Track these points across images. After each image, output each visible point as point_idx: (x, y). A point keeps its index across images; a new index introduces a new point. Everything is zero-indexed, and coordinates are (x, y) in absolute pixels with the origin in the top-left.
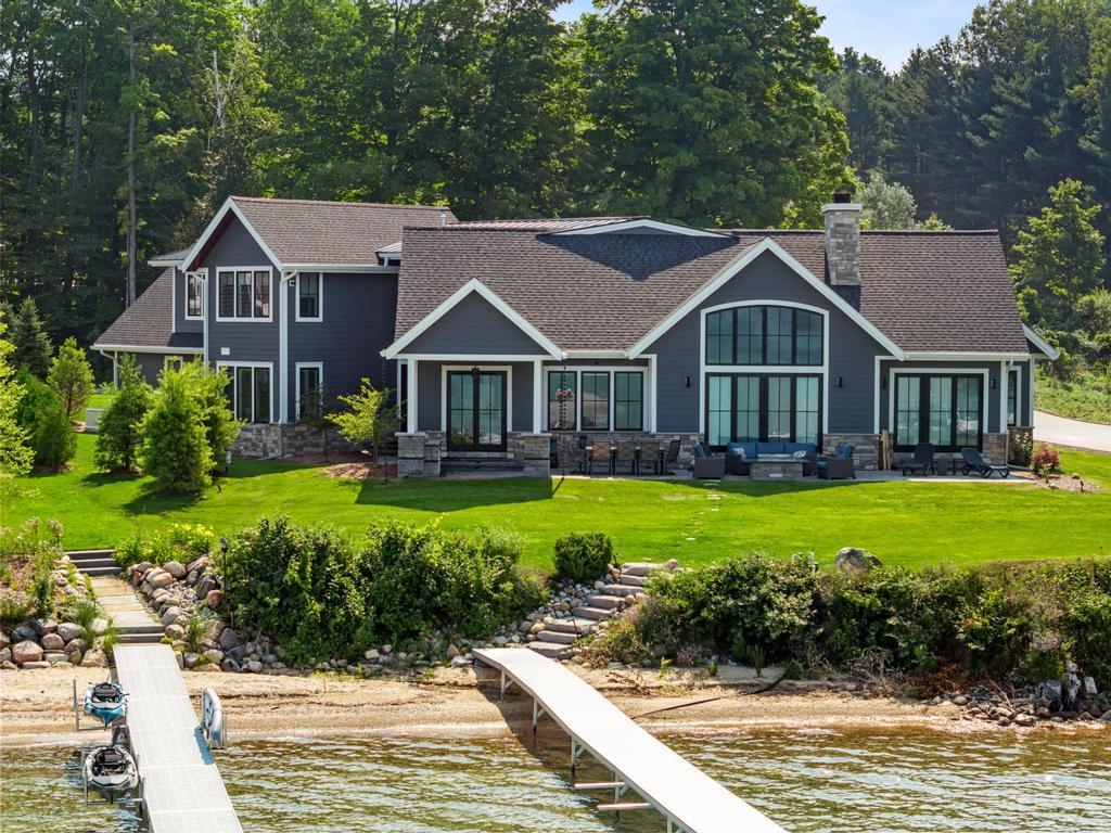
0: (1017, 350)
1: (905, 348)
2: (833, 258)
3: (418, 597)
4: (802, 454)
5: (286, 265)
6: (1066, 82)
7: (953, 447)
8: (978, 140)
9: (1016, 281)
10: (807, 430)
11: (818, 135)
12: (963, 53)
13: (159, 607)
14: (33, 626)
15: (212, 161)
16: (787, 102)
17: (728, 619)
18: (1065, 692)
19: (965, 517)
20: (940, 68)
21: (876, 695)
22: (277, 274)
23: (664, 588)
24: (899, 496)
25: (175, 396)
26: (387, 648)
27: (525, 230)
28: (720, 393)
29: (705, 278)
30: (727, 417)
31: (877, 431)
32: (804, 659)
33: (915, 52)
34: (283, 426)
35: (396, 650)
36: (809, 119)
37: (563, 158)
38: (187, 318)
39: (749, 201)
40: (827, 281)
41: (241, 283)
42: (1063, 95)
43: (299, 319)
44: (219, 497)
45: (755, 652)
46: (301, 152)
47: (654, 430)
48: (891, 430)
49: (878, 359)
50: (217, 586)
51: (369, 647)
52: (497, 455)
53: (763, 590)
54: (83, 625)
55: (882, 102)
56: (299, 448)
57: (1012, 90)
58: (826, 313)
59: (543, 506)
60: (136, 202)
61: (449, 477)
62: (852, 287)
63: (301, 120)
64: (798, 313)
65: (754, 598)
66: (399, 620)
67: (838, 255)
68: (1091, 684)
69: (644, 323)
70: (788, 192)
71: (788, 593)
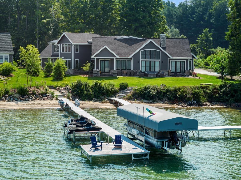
0: (190, 57)
1: (173, 57)
2: (161, 42)
3: (100, 91)
4: (156, 73)
5: (73, 43)
6: (209, 9)
7: (180, 73)
8: (192, 20)
9: (197, 47)
10: (157, 70)
11: (160, 20)
12: (189, 3)
13: (62, 93)
14: (45, 95)
15: (52, 25)
16: (155, 14)
17: (145, 94)
18: (191, 103)
19: (181, 82)
20: (185, 6)
21: (165, 104)
22: (72, 44)
23: (136, 90)
24: (171, 79)
25: (59, 64)
26: (96, 98)
27: (112, 38)
28: (143, 64)
29: (141, 46)
30: (144, 68)
31: (168, 70)
32: (155, 99)
33: (181, 3)
34: (73, 69)
35: (97, 98)
36: (159, 17)
37: (115, 24)
38: (54, 52)
39: (148, 32)
40: (160, 46)
41: (66, 46)
42: (208, 11)
43: (75, 52)
44: (65, 79)
45: (149, 98)
46: (68, 23)
47: (133, 70)
48: (170, 70)
49: (168, 58)
50: (71, 90)
51: (93, 98)
52: (108, 73)
53: (150, 90)
54: (52, 95)
55: (174, 12)
56: (75, 73)
57: (199, 10)
58: (160, 51)
59: (117, 80)
60: (39, 32)
61: (101, 76)
62: (164, 47)
63: (68, 18)
64: (156, 51)
65: (148, 91)
66: (97, 94)
67: (162, 42)
68: (195, 102)
69: (131, 53)
70: (155, 31)
71: (153, 90)
